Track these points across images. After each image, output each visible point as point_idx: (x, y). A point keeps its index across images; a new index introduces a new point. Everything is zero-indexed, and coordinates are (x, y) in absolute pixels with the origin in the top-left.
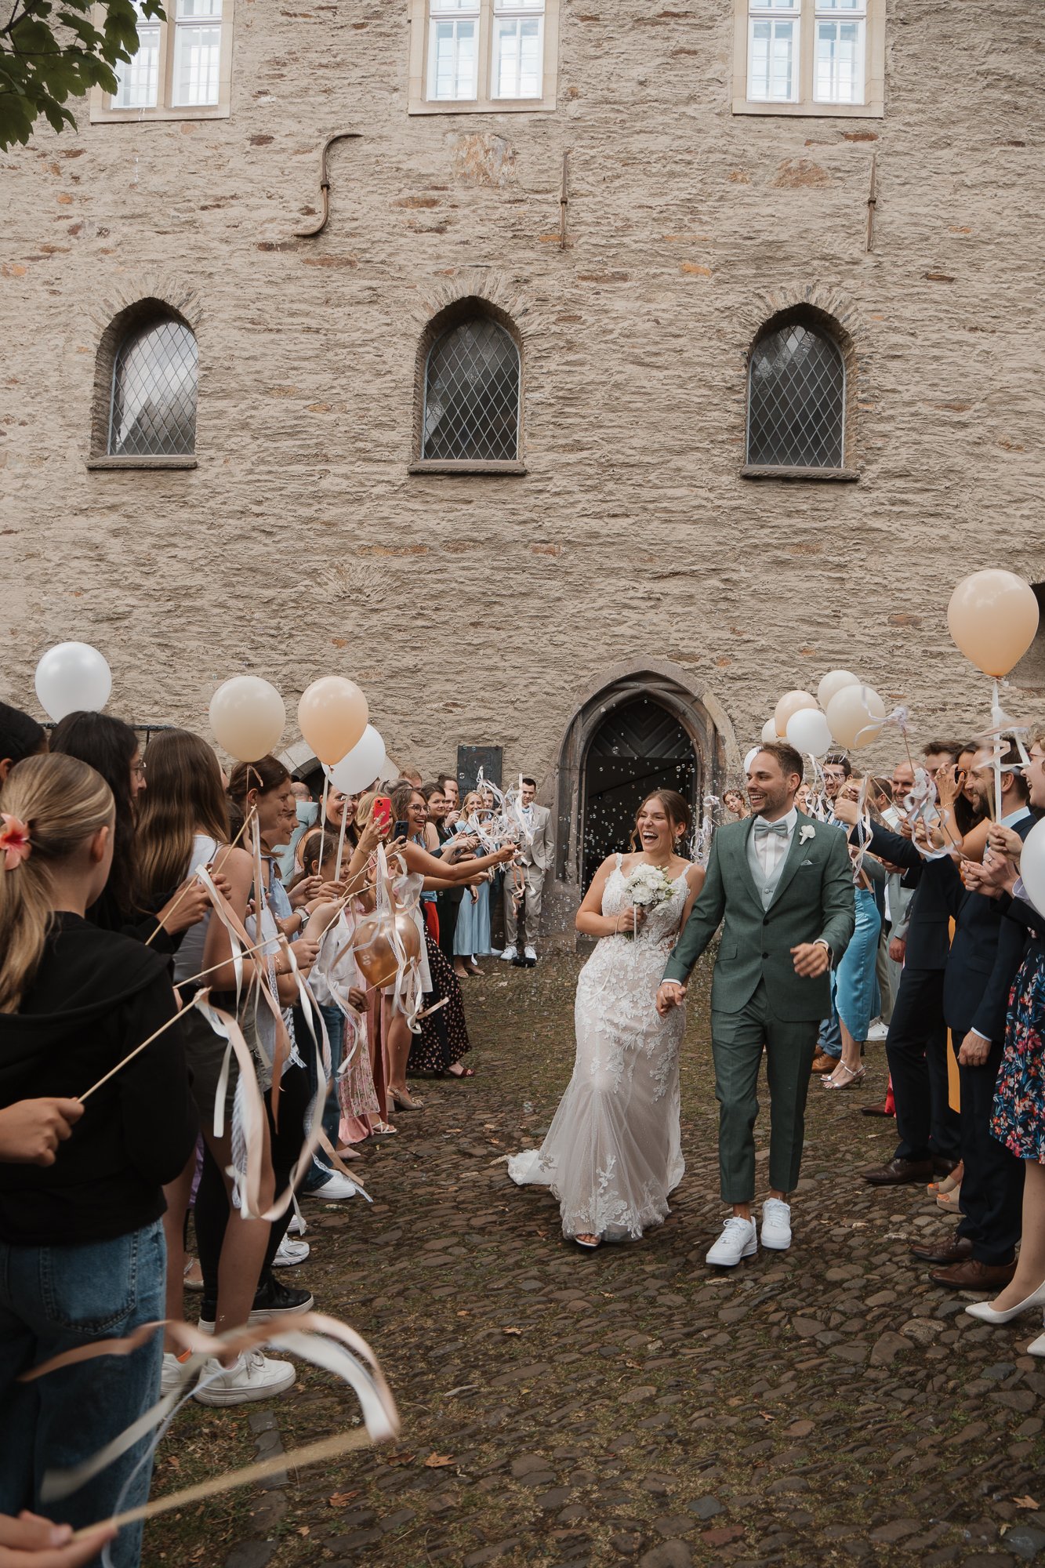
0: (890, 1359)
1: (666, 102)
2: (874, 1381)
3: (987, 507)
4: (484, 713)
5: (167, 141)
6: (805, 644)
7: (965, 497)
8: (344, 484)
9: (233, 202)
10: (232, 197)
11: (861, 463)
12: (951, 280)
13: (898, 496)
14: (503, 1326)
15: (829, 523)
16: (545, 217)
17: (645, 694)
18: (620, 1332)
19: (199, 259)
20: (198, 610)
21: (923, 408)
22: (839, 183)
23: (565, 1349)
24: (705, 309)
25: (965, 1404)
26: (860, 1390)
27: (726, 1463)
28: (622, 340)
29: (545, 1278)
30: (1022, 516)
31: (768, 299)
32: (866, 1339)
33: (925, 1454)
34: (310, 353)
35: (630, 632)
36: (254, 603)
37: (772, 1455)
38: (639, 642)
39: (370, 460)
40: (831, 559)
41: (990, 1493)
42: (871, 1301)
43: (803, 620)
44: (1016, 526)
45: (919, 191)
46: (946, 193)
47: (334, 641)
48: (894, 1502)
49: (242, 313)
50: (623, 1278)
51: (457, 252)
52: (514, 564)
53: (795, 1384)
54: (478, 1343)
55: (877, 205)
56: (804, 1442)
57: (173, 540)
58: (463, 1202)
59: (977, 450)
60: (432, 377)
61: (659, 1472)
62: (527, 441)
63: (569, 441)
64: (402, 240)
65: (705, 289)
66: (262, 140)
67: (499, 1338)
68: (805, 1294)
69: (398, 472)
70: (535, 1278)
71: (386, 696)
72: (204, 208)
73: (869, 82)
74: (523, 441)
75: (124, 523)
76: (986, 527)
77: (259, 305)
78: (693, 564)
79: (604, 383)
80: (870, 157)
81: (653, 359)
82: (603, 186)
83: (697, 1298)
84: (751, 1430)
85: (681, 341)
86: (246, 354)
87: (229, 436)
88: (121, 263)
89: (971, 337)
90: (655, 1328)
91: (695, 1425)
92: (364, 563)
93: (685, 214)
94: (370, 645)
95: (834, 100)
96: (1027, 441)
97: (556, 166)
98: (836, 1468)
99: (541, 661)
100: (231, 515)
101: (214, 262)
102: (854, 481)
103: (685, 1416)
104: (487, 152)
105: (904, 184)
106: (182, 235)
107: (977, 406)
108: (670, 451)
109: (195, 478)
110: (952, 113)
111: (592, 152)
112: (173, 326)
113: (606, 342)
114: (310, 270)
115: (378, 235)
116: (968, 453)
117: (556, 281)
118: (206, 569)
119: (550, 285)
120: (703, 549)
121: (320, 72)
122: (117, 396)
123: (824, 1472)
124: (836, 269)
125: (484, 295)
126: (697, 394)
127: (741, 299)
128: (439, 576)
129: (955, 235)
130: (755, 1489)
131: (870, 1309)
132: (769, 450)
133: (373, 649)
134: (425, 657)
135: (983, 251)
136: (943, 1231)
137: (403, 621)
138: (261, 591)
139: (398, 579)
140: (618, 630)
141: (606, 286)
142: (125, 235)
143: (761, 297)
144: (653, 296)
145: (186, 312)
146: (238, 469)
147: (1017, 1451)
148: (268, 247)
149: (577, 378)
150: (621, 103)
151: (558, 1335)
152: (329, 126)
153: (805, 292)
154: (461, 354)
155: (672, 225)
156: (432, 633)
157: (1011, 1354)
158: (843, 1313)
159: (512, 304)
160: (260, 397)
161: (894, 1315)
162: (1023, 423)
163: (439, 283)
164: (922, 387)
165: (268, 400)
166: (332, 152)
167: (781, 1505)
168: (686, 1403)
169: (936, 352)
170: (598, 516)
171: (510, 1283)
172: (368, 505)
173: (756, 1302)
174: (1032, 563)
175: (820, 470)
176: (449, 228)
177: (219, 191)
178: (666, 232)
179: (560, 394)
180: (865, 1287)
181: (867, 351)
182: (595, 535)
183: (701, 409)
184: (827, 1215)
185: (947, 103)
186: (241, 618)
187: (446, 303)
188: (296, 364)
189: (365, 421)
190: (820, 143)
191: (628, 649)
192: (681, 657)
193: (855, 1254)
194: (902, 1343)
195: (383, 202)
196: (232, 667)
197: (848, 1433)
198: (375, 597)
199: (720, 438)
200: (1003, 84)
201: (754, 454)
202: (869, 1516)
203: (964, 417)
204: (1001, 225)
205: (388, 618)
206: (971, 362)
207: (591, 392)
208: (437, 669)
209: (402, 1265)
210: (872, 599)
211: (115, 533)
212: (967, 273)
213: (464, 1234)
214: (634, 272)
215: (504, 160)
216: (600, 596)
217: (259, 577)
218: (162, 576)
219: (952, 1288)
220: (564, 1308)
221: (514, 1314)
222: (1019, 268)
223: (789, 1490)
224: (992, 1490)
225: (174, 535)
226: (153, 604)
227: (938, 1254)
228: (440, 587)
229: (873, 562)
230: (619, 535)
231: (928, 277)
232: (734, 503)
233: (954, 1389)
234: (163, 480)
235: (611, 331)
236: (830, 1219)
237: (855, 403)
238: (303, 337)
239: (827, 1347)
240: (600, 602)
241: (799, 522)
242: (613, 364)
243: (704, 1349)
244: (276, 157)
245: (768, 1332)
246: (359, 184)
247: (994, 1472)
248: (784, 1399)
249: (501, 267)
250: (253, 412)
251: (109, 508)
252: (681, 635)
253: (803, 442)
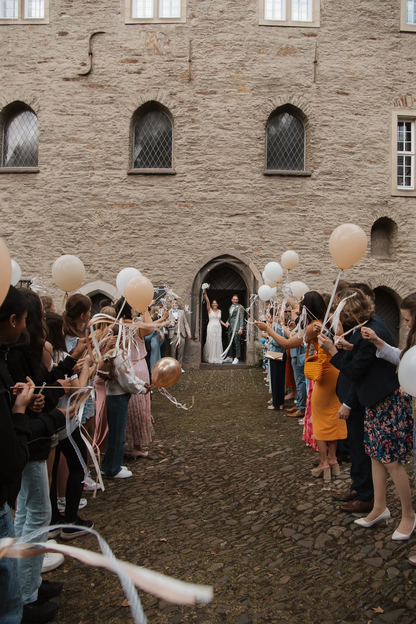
0: (323, 546)
1: (231, 20)
2: (316, 556)
3: (363, 186)
4: (160, 272)
5: (23, 33)
6: (290, 242)
7: (354, 182)
8: (101, 179)
9: (52, 60)
10: (52, 58)
11: (312, 169)
12: (347, 94)
13: (327, 182)
14: (159, 537)
15: (299, 193)
16: (182, 67)
17: (226, 264)
18: (209, 538)
19: (38, 84)
20: (41, 231)
21: (337, 147)
22: (302, 54)
23: (185, 547)
24: (248, 106)
25: (354, 565)
26: (310, 560)
27: (252, 598)
28: (214, 119)
29: (179, 514)
30: (377, 190)
31: (274, 102)
32: (313, 537)
33: (336, 589)
34: (86, 124)
35: (219, 238)
36: (64, 228)
37: (272, 593)
38: (223, 242)
39: (111, 169)
40: (300, 208)
41: (363, 607)
42: (315, 519)
43: (289, 233)
44: (374, 194)
45: (334, 58)
46: (345, 59)
47: (98, 244)
48: (323, 612)
49: (57, 107)
50: (212, 513)
51: (145, 82)
52: (171, 211)
53: (282, 559)
54: (148, 546)
55: (318, 63)
56: (285, 586)
57: (30, 203)
58: (147, 480)
59: (358, 163)
60: (137, 134)
61: (223, 604)
62: (176, 160)
63: (193, 160)
64: (123, 77)
65: (248, 97)
66: (63, 34)
67: (157, 543)
68: (288, 517)
69: (123, 174)
70: (175, 514)
71: (120, 266)
72: (39, 63)
73: (314, 12)
74: (175, 161)
75: (9, 195)
76: (363, 195)
77: (64, 104)
78: (244, 210)
79: (207, 136)
80: (315, 44)
81: (227, 126)
82: (206, 55)
83: (243, 520)
84: (263, 581)
85: (239, 119)
86: (59, 125)
87: (52, 159)
88: (5, 86)
89: (355, 117)
90: (224, 536)
91: (239, 580)
92: (110, 211)
93: (240, 66)
94: (113, 245)
95: (300, 20)
96: (378, 160)
97: (186, 46)
98: (298, 598)
99: (183, 251)
100: (54, 192)
101: (44, 86)
102: (309, 176)
103: (235, 576)
104: (158, 40)
105: (328, 55)
106: (30, 74)
107: (358, 145)
108: (235, 164)
109: (39, 177)
110: (347, 26)
111: (201, 41)
112: (28, 113)
113: (208, 119)
114: (85, 89)
115: (113, 75)
116: (355, 165)
117: (187, 94)
118: (44, 214)
119: (184, 96)
120: (248, 204)
121: (88, 5)
122: (5, 142)
123: (293, 600)
124: (301, 90)
125: (158, 100)
126: (245, 141)
127: (263, 102)
128: (141, 216)
129: (349, 76)
130: (264, 610)
131: (315, 523)
132: (275, 164)
133: (114, 247)
134: (135, 249)
135: (360, 83)
136: (345, 486)
137: (126, 235)
138: (67, 223)
139: (124, 217)
140: (215, 238)
141: (207, 96)
142: (6, 74)
143: (271, 101)
144: (227, 100)
145: (33, 107)
146: (57, 173)
147: (375, 585)
148: (67, 79)
149: (196, 134)
150: (213, 20)
151: (183, 541)
152: (92, 28)
153: (289, 99)
154: (148, 125)
155: (235, 71)
156: (138, 240)
157: (373, 541)
158: (303, 525)
159: (169, 104)
160: (65, 143)
161: (326, 524)
162: (376, 153)
163: (139, 95)
164: (336, 138)
165: (68, 144)
166: (93, 39)
167: (275, 617)
168: (235, 570)
169: (341, 123)
170: (205, 191)
171: (164, 517)
172: (111, 187)
173: (267, 522)
174: (380, 209)
175: (296, 172)
176: (142, 72)
177: (46, 56)
178: (232, 74)
179: (189, 141)
180: (313, 513)
181: (314, 123)
182: (204, 199)
183: (247, 147)
184: (298, 481)
185: (345, 21)
186: (59, 235)
187: (142, 103)
188: (80, 129)
189: (109, 152)
190: (294, 37)
191: (218, 245)
192: (240, 248)
193: (310, 498)
194: (328, 538)
195: (115, 61)
196: (56, 255)
197: (304, 581)
198: (114, 226)
199: (255, 159)
200: (368, 14)
201: (269, 165)
202: (312, 620)
203: (353, 150)
204: (367, 72)
205: (120, 234)
206: (356, 128)
207: (202, 140)
208: (140, 255)
209: (118, 510)
210: (317, 224)
211: (5, 200)
212: (354, 91)
213: (146, 495)
214: (219, 91)
215: (165, 44)
216: (207, 224)
217: (66, 218)
218: (26, 218)
219: (349, 512)
220: (186, 528)
221: (165, 531)
222: (374, 90)
223: (279, 610)
224: (364, 605)
225: (30, 200)
226: (22, 229)
227: (344, 497)
228: (141, 221)
229: (317, 209)
230: (214, 199)
231: (338, 93)
232: (261, 185)
233: (349, 558)
234: (25, 177)
235: (210, 115)
236: (299, 482)
237: (309, 144)
238: (82, 118)
239: (297, 541)
240: (207, 226)
241: (287, 193)
242: (211, 129)
243: (245, 545)
244: (70, 41)
245: (272, 535)
246: (104, 53)
247: (365, 596)
248: (278, 566)
249: (164, 88)
250: (62, 149)
251: (2, 189)
252: (240, 239)
253: (288, 160)
